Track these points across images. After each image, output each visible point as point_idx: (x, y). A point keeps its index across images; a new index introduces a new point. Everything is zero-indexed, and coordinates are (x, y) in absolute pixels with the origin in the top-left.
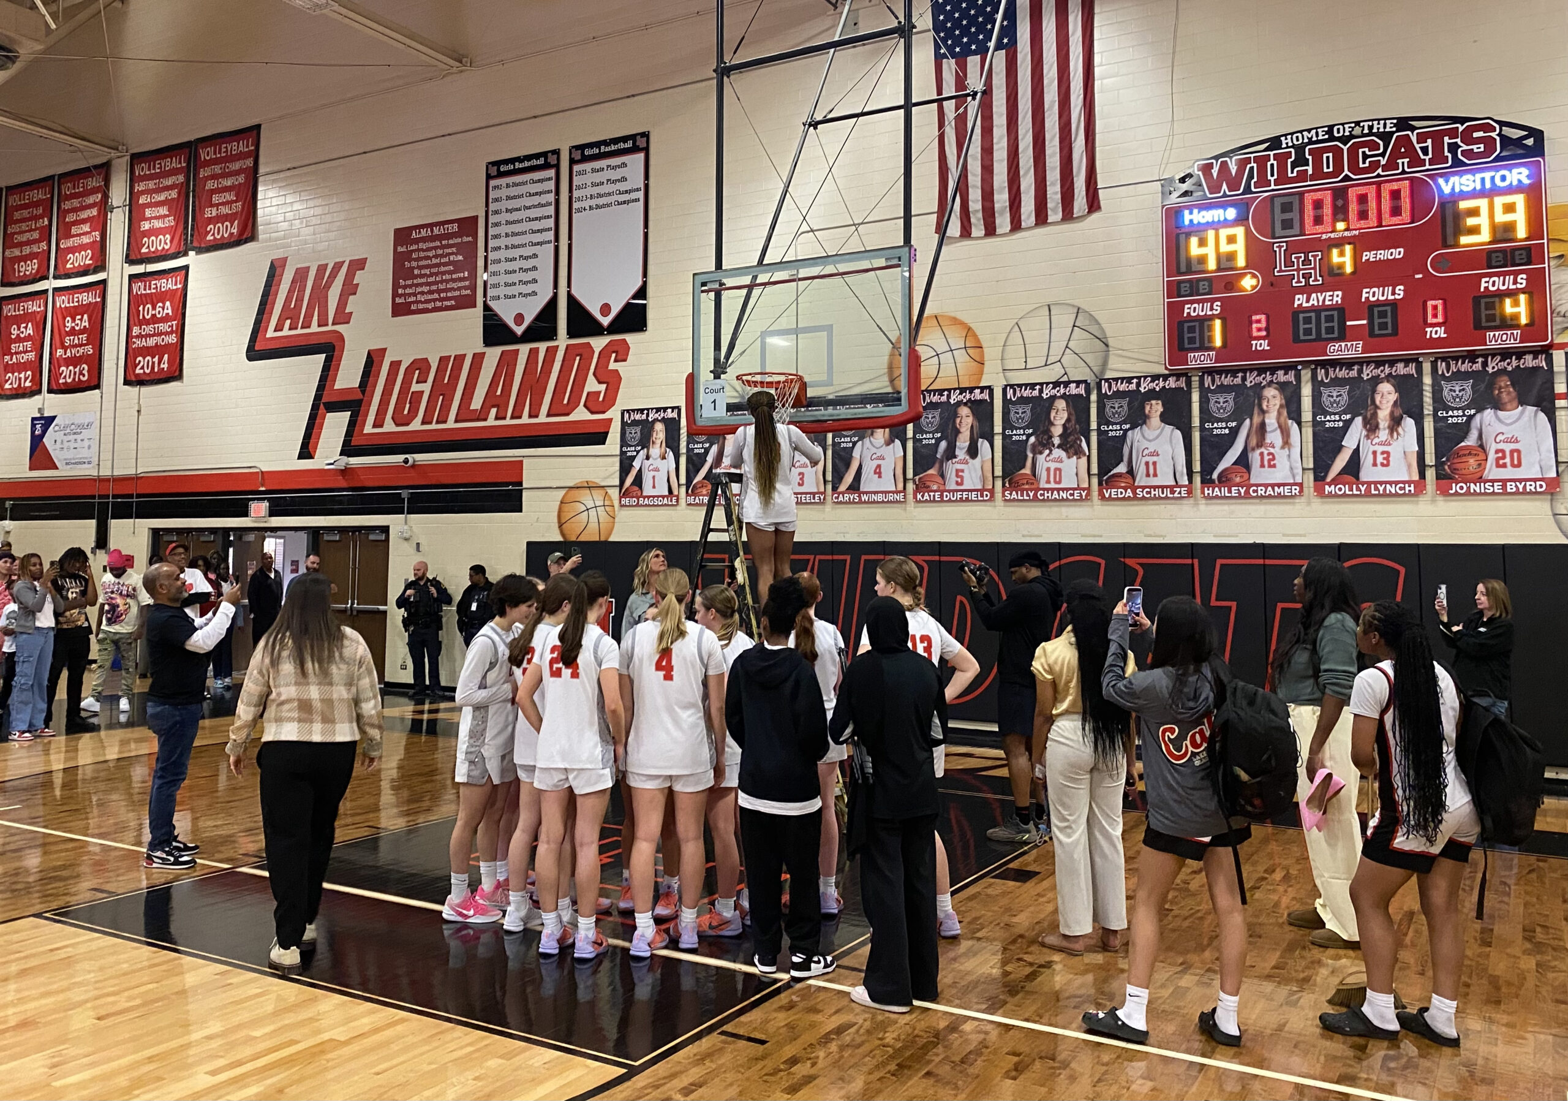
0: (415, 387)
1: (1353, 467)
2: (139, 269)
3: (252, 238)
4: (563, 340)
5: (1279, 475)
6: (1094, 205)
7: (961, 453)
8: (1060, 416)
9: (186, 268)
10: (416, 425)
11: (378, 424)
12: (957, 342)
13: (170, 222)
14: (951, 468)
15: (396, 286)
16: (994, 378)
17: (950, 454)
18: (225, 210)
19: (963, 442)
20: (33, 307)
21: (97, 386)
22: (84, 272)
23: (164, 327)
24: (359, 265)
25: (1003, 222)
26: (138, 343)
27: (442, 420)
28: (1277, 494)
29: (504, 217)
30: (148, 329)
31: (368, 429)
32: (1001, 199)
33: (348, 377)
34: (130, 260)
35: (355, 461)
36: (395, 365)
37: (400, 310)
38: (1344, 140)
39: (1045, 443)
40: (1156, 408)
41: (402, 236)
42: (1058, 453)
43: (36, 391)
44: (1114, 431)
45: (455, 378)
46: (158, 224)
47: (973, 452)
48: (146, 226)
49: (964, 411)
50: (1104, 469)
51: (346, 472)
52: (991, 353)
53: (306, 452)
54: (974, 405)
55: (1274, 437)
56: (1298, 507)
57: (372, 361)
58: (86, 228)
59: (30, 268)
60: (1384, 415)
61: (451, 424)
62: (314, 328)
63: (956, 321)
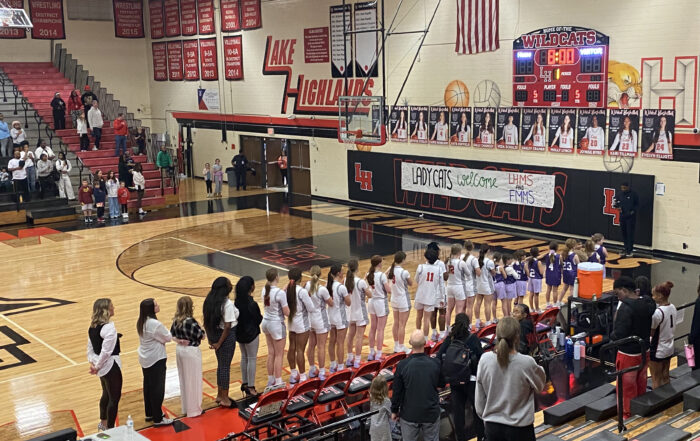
0: (314, 91)
1: (558, 143)
2: (226, 34)
3: (260, 27)
4: (355, 78)
5: (540, 144)
6: (498, 46)
7: (463, 130)
8: (488, 119)
9: (241, 36)
10: (314, 105)
11: (304, 103)
12: (462, 91)
13: (234, 17)
14: (460, 134)
15: (306, 52)
16: (471, 105)
17: (460, 130)
18: (251, 14)
19: (463, 126)
20: (194, 45)
21: (217, 79)
22: (208, 33)
23: (236, 58)
24: (294, 42)
25: (474, 50)
26: (229, 64)
27: (322, 104)
28: (539, 150)
29: (336, 29)
30: (231, 59)
31: (301, 105)
32: (473, 41)
33: (294, 85)
34: (223, 30)
35: (298, 116)
36: (307, 81)
37: (307, 61)
38: (559, 32)
39: (484, 128)
40: (511, 119)
41: (306, 32)
42: (487, 132)
43: (198, 79)
44: (501, 125)
45: (325, 88)
46: (230, 17)
47: (466, 129)
48: (226, 17)
49: (464, 115)
50: (498, 139)
51: (295, 120)
52: (471, 95)
53: (283, 112)
54: (466, 113)
55: (539, 131)
56: (544, 155)
57: (300, 79)
58: (207, 15)
59: (191, 29)
60: (566, 127)
61: (324, 105)
62: (282, 65)
63: (462, 84)
